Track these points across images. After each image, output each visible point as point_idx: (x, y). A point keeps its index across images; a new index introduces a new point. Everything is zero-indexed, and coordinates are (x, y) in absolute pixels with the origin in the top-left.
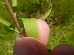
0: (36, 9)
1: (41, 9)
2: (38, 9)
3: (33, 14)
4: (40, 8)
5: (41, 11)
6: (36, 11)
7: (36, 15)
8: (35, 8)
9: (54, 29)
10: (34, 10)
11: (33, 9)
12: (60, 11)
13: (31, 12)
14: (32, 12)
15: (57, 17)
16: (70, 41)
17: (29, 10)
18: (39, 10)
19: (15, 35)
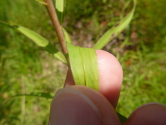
0: (90, 10)
1: (102, 10)
2: (94, 10)
3: (83, 20)
4: (99, 8)
5: (101, 16)
6: (90, 15)
7: (89, 24)
8: (88, 7)
9: (129, 58)
10: (86, 11)
11: (83, 10)
12: (144, 18)
13: (78, 16)
14: (82, 16)
15: (136, 31)
16: (160, 88)
17: (76, 11)
18: (96, 12)
19: (41, 65)
